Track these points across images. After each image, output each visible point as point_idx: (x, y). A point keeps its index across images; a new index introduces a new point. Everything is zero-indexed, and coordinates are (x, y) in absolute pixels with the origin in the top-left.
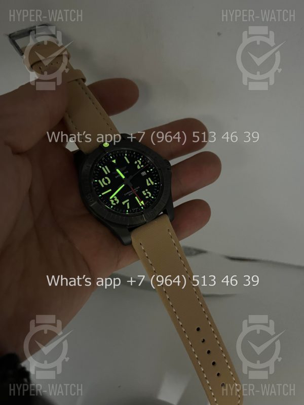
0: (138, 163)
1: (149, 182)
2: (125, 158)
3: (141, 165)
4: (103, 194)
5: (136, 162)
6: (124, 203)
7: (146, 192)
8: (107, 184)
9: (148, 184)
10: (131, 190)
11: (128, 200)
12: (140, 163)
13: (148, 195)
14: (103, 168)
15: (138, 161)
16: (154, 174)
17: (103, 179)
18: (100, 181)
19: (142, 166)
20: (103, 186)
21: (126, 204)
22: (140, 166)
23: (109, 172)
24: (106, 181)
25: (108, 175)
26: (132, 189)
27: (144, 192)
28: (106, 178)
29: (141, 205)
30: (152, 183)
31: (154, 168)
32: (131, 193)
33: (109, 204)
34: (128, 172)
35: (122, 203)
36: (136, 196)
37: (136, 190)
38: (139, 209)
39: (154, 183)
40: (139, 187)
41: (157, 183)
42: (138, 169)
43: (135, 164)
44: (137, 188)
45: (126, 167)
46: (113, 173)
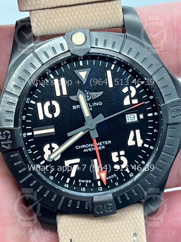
0: (129, 92)
1: (135, 139)
2: (109, 73)
3: (134, 98)
4: (36, 133)
5: (125, 90)
7: (119, 156)
8: (50, 116)
9: (131, 143)
10: (92, 142)
11: (78, 160)
12: (133, 94)
13: (120, 163)
14: (56, 81)
15: (132, 88)
16: (151, 124)
18: (39, 105)
19: (135, 101)
20: (41, 117)
21: (71, 166)
22: (131, 99)
23: (65, 93)
24: (52, 109)
25: (61, 100)
26: (95, 141)
27: (114, 155)
28: (55, 103)
29: (98, 177)
30: (140, 142)
31: (156, 114)
32: (89, 147)
33: (40, 156)
34: (101, 104)
35: (64, 162)
36: (96, 158)
37: (101, 146)
38: (91, 184)
39: (144, 145)
40: (110, 142)
41: (149, 147)
42: (125, 104)
43: (123, 92)
44: (105, 143)
45: (103, 93)
46: (71, 98)
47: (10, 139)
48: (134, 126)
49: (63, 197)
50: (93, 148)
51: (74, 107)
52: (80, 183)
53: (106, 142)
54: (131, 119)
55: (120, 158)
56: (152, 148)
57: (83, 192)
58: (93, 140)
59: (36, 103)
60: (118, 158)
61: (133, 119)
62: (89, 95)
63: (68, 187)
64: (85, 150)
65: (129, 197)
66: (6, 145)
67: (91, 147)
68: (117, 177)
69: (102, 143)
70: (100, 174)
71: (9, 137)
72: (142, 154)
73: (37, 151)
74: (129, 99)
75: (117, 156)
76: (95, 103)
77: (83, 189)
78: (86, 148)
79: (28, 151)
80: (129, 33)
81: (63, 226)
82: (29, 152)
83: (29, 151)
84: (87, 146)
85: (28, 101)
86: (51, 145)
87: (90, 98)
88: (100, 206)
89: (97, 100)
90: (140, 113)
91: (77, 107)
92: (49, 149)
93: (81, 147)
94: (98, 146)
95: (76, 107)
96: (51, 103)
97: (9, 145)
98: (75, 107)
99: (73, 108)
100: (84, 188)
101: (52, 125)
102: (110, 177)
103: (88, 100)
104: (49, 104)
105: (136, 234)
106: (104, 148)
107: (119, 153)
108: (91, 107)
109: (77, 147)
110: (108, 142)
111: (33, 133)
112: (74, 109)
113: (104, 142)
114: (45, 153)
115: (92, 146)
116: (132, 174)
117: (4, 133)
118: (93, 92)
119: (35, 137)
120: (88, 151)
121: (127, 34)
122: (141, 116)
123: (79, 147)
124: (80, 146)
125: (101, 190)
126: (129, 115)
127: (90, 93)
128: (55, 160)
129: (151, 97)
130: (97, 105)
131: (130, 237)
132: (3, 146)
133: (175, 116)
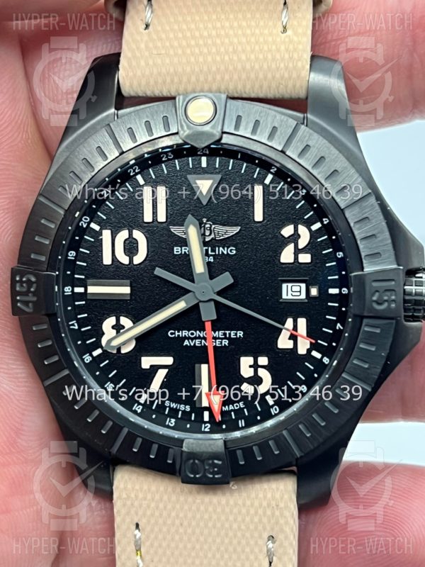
0: (295, 237)
1: (293, 337)
3: (304, 250)
4: (91, 289)
5: (287, 231)
6: (147, 362)
7: (255, 366)
8: (124, 260)
9: (284, 342)
10: (203, 329)
11: (169, 361)
12: (304, 241)
13: (256, 380)
15: (303, 230)
16: (332, 311)
17: (124, 235)
18: (106, 235)
19: (305, 258)
20: (107, 260)
21: (154, 369)
22: (297, 251)
24: (131, 248)
25: (151, 230)
26: (208, 325)
29: (205, 403)
30: (303, 347)
31: (345, 291)
32: (196, 338)
33: (94, 339)
34: (234, 252)
35: (140, 360)
36: (207, 362)
37: (222, 339)
38: (190, 413)
39: (311, 351)
40: (240, 334)
41: (322, 358)
42: (283, 260)
43: (282, 235)
44: (230, 334)
45: (240, 230)
46: (172, 230)
47: (34, 294)
48: (295, 309)
49: (125, 430)
50: (203, 341)
51: (177, 250)
52: (168, 409)
53: (233, 333)
54: (294, 294)
55: (256, 372)
56: (326, 360)
57: (168, 427)
58: (206, 323)
59: (101, 229)
60: (252, 369)
61: (298, 294)
62: (210, 230)
63: (139, 411)
64: (186, 343)
65: (262, 456)
66: (26, 303)
67: (199, 338)
68: (245, 410)
69: (225, 334)
70: (210, 396)
71: (32, 290)
72: (305, 371)
73: (89, 328)
74: (293, 251)
75: (250, 366)
76: (221, 249)
77: (170, 421)
78: (189, 338)
79: (70, 323)
80: (313, 113)
81: (124, 496)
82: (71, 327)
83: (73, 325)
84: (192, 334)
85: (85, 223)
86: (118, 320)
87: (213, 236)
88: (197, 461)
89: (225, 242)
90: (313, 285)
91: (183, 251)
92: (113, 327)
93: (180, 334)
94: (215, 338)
95: (181, 250)
96: (131, 234)
97: (30, 305)
98: (179, 250)
99: (175, 250)
100: (173, 420)
101: (127, 279)
102: (231, 407)
103: (207, 239)
104: (127, 237)
105: (273, 537)
106: (227, 344)
107: (256, 361)
108: (211, 255)
109: (172, 334)
110: (236, 334)
111: (86, 290)
112: (175, 253)
113: (228, 332)
114: (103, 334)
115: (202, 336)
116: (276, 410)
117: (24, 279)
118: (220, 225)
119: (88, 298)
120: (192, 344)
121: (309, 116)
122: (314, 292)
123: (174, 333)
124: (179, 332)
125: (207, 430)
126: (290, 285)
127: (213, 226)
128: (123, 351)
129: (340, 255)
130: (225, 253)
131: (260, 542)
132: (19, 304)
133: (380, 302)
